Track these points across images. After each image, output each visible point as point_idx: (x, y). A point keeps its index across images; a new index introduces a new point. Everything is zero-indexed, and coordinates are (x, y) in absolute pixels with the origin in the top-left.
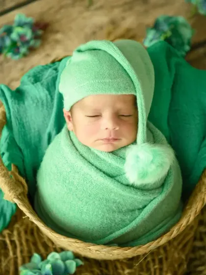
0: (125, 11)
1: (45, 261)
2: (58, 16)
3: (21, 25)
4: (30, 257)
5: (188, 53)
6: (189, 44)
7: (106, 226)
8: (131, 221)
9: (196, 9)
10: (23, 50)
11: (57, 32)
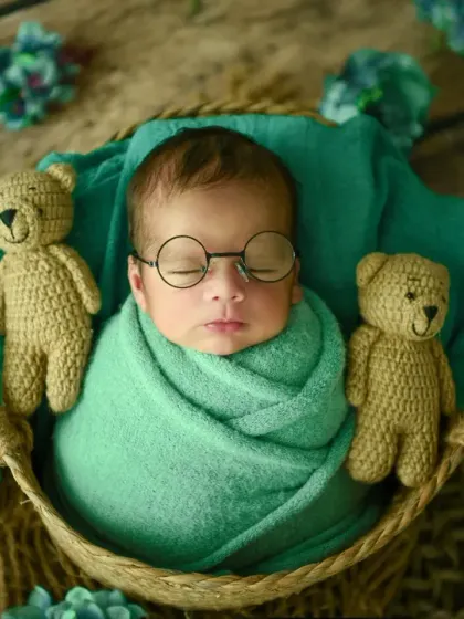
0: (275, 31)
1: (62, 604)
2: (118, 35)
3: (31, 49)
4: (27, 594)
5: (418, 141)
6: (421, 120)
7: (207, 534)
8: (263, 515)
9: (443, 37)
10: (33, 108)
11: (113, 69)
